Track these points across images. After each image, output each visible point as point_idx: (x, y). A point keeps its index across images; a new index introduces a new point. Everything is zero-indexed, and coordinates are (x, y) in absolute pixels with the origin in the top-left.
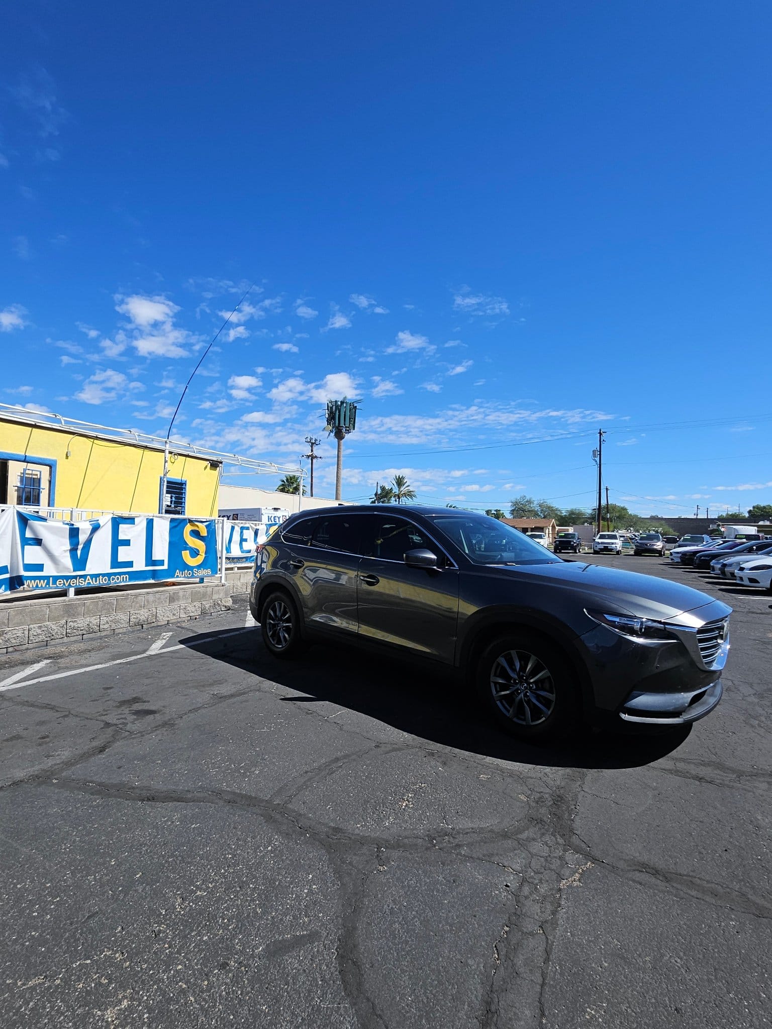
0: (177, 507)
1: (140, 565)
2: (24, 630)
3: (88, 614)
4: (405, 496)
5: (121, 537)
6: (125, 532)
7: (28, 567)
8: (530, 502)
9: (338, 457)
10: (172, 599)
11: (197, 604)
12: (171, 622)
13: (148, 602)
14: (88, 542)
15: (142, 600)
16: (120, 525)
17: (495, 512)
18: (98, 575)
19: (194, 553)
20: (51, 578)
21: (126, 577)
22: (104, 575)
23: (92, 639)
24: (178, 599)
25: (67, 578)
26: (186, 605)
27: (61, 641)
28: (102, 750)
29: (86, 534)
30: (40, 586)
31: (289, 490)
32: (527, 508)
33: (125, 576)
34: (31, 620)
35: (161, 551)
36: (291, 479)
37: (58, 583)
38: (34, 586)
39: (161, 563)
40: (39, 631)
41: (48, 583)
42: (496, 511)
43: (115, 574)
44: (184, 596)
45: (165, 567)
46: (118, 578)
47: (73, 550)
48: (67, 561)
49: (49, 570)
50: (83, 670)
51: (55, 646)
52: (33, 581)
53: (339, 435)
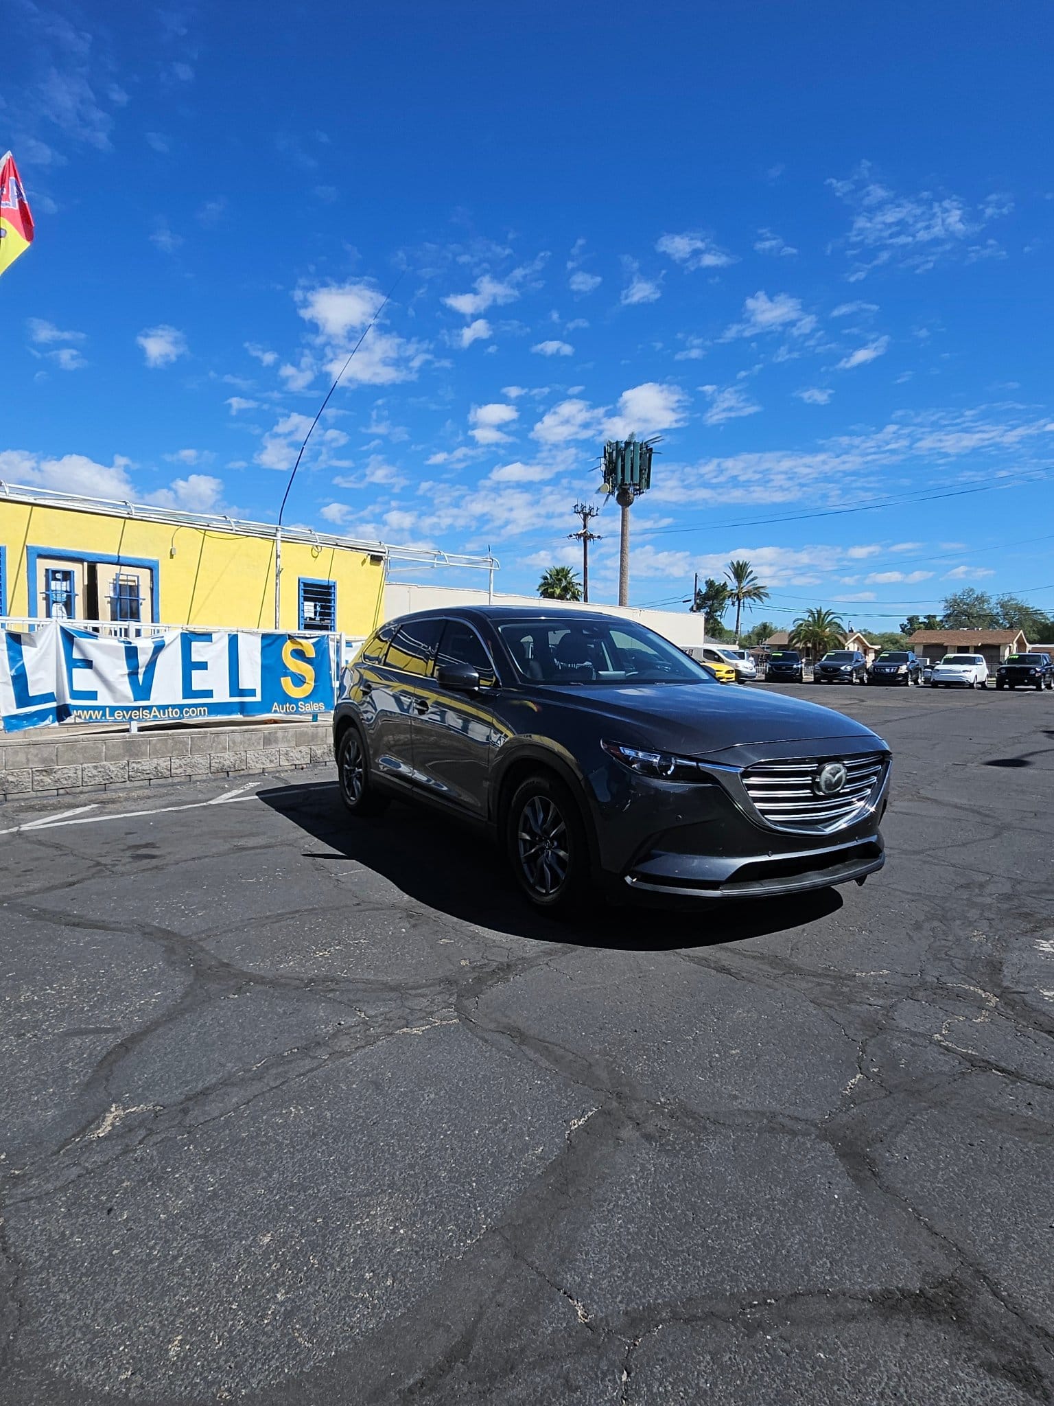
0: (323, 620)
1: (222, 695)
2: (77, 770)
3: (154, 754)
4: (750, 596)
5: (195, 658)
6: (199, 651)
7: (76, 695)
8: (981, 599)
9: (623, 534)
10: (268, 740)
11: (303, 748)
12: (267, 770)
13: (234, 743)
14: (152, 665)
15: (225, 739)
16: (193, 644)
17: (925, 620)
18: (167, 707)
19: (298, 680)
20: (107, 709)
21: (204, 710)
22: (174, 707)
23: (161, 786)
24: (276, 741)
25: (127, 709)
26: (288, 749)
27: (122, 785)
28: (71, 884)
29: (147, 654)
30: (94, 717)
31: (554, 592)
32: (974, 611)
33: (202, 709)
34: (84, 757)
35: (251, 677)
36: (558, 574)
37: (116, 715)
38: (87, 717)
39: (252, 692)
40: (95, 772)
41: (104, 715)
42: (928, 617)
43: (190, 706)
44: (284, 737)
45: (258, 698)
46: (193, 712)
47: (133, 674)
48: (125, 688)
49: (104, 699)
50: (122, 816)
51: (115, 791)
52: (85, 712)
53: (624, 500)
